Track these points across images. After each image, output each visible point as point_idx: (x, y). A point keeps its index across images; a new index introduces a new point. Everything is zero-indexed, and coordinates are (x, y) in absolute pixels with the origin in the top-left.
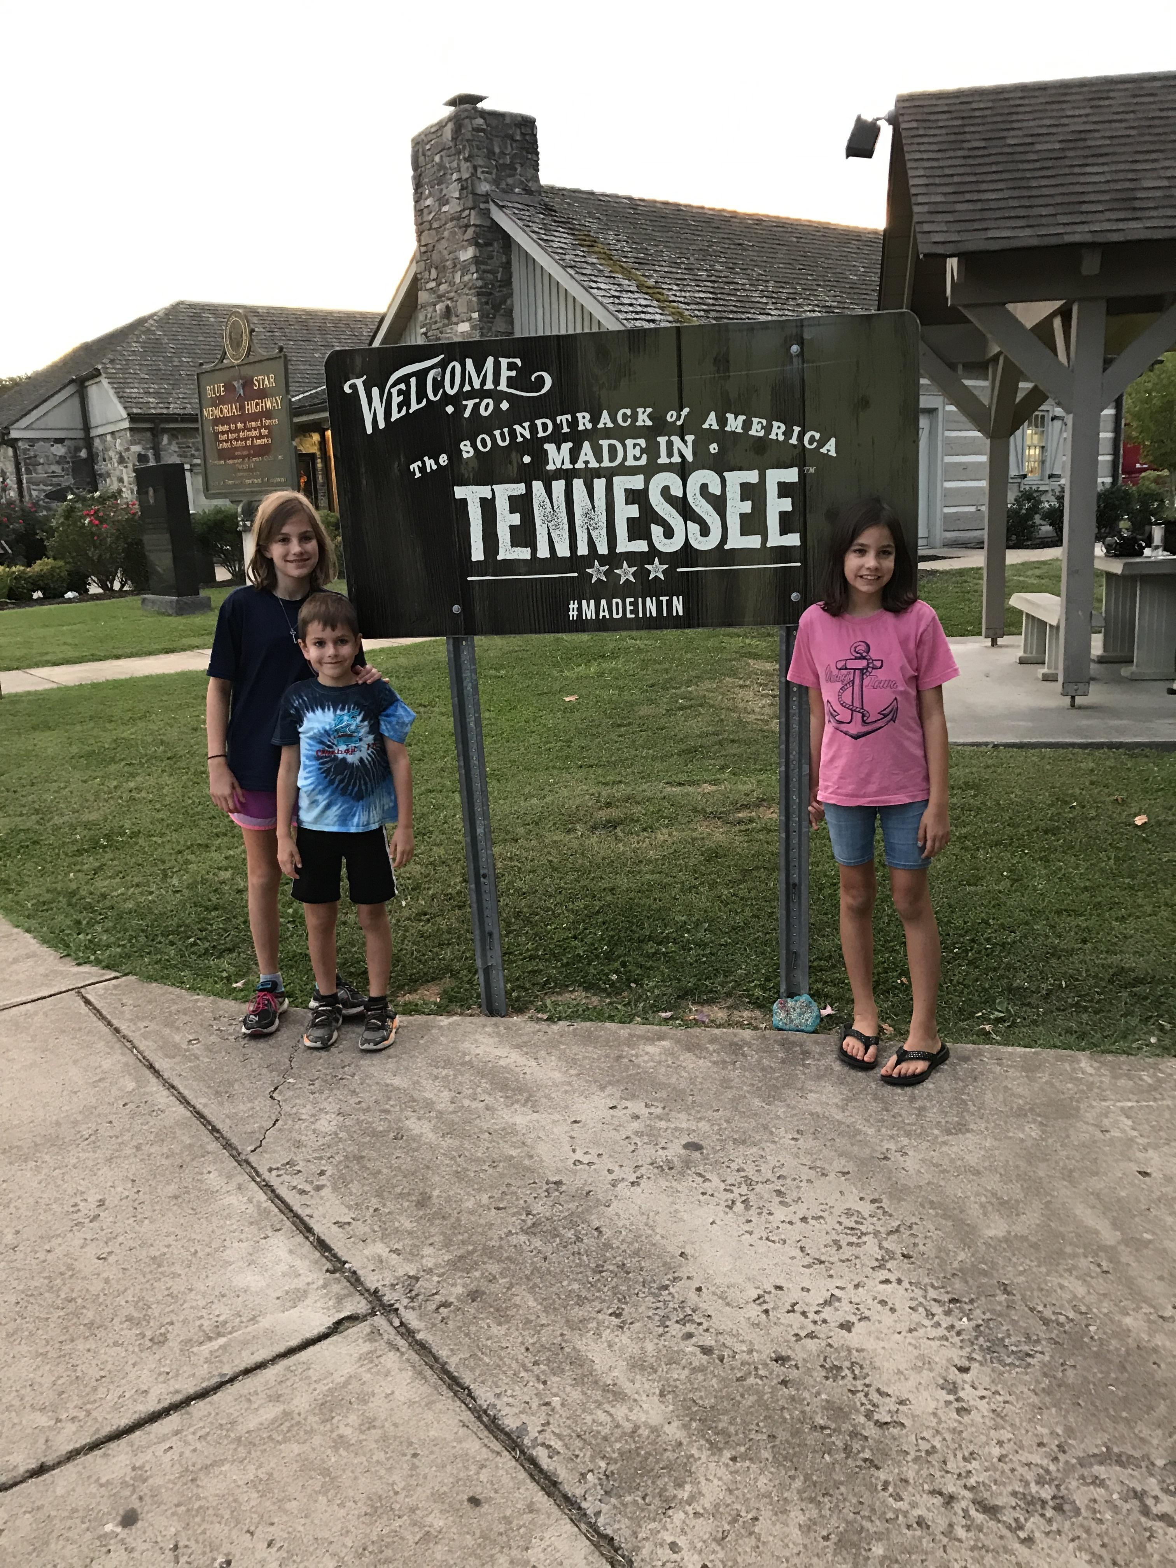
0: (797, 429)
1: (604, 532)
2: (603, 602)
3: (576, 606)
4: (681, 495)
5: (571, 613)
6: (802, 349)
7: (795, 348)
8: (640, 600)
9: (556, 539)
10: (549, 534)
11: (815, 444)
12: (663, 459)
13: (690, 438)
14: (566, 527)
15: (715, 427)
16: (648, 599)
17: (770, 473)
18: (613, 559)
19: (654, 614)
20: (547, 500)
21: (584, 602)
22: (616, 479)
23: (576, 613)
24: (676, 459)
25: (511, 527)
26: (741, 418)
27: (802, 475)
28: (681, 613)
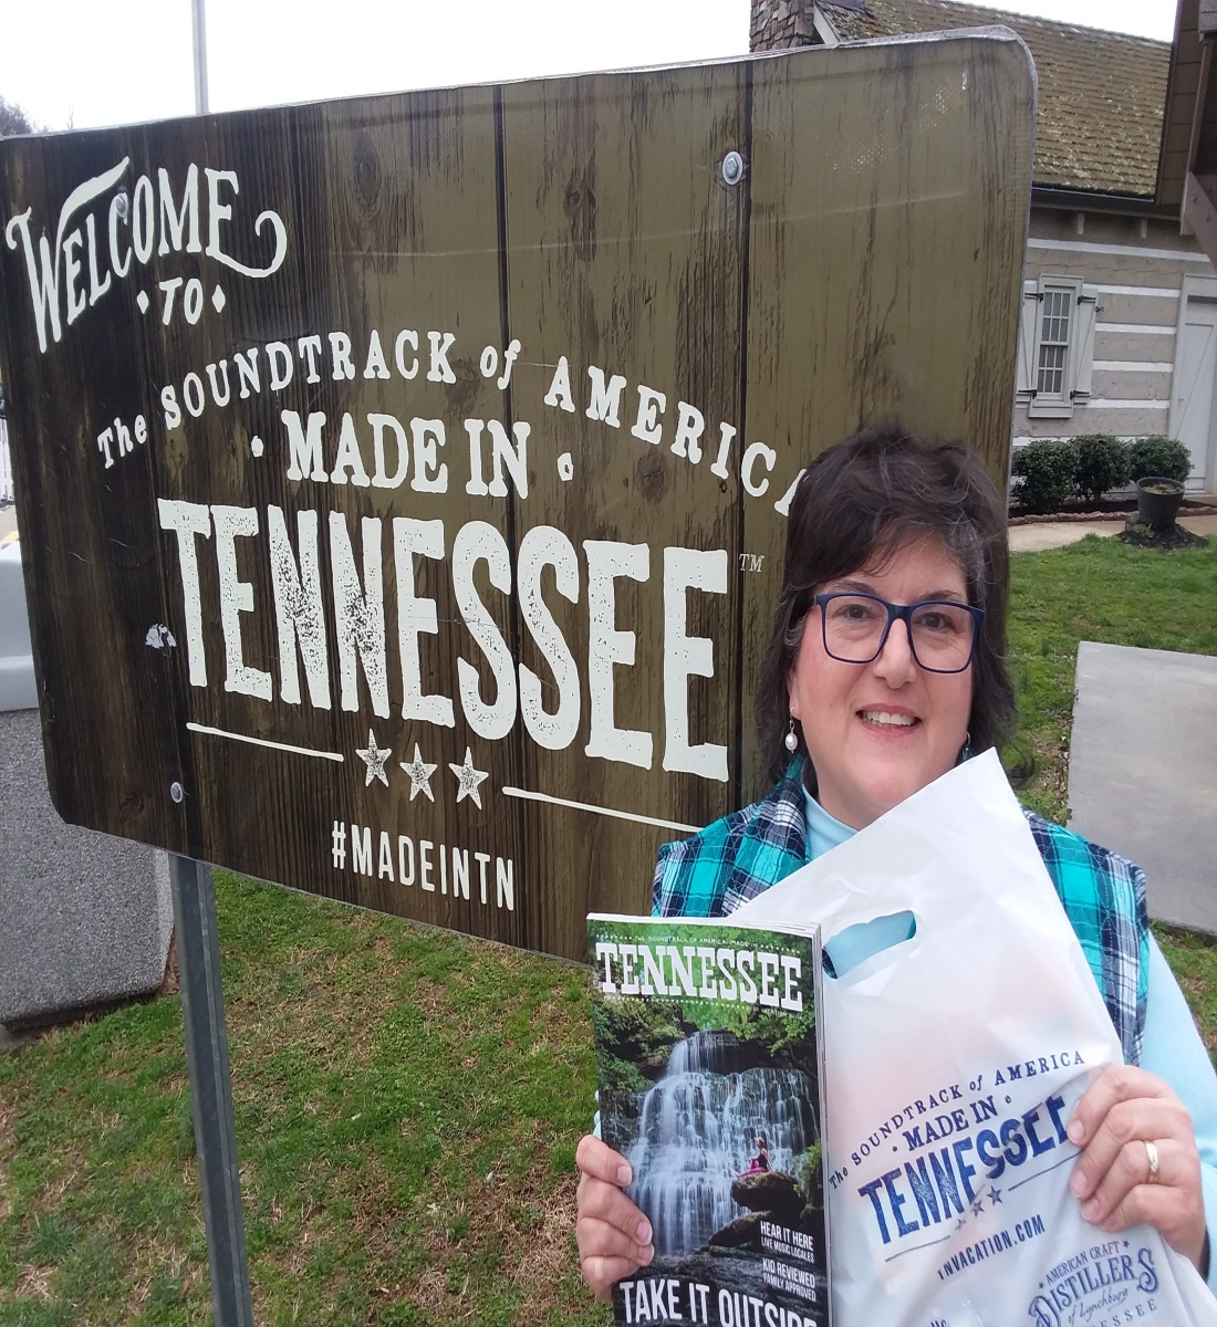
0: (728, 431)
1: (381, 658)
2: (384, 837)
3: (342, 835)
4: (507, 591)
5: (335, 851)
6: (747, 162)
7: (733, 160)
8: (443, 848)
9: (308, 663)
10: (297, 644)
11: (765, 483)
12: (475, 487)
13: (522, 429)
14: (322, 632)
15: (568, 406)
16: (456, 851)
17: (672, 554)
18: (396, 732)
19: (467, 896)
20: (292, 560)
21: (355, 828)
22: (399, 523)
23: (342, 853)
24: (499, 489)
25: (241, 613)
26: (619, 382)
27: (737, 574)
28: (511, 907)
